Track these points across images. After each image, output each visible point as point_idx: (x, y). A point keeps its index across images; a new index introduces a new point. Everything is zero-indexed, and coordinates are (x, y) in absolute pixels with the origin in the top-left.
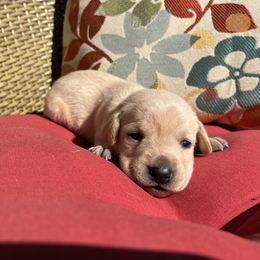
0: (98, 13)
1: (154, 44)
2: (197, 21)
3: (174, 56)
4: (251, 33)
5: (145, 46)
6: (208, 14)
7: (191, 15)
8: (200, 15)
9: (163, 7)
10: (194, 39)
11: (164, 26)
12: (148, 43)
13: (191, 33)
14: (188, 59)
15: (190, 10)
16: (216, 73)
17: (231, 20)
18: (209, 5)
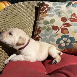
0: (40, 30)
2: (58, 31)
3: (53, 38)
4: (68, 34)
5: (48, 36)
6: (60, 30)
7: (57, 30)
8: (59, 30)
9: (52, 29)
10: (57, 35)
11: (52, 32)
13: (57, 33)
14: (56, 38)
16: (61, 42)
17: (65, 31)
18: (61, 28)
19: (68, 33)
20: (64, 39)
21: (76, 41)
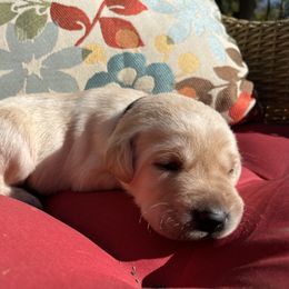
1: (43, 58)
2: (87, 33)
3: (67, 71)
4: (139, 50)
5: (34, 61)
6: (97, 29)
7: (79, 28)
8: (89, 27)
9: (50, 20)
10: (86, 53)
12: (37, 58)
13: (82, 45)
15: (79, 23)
17: (120, 34)
18: (97, 17)
19: (140, 43)
20: (121, 75)
21: (178, 80)
